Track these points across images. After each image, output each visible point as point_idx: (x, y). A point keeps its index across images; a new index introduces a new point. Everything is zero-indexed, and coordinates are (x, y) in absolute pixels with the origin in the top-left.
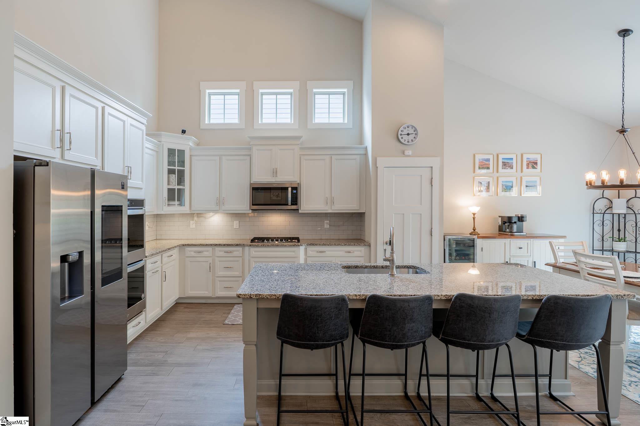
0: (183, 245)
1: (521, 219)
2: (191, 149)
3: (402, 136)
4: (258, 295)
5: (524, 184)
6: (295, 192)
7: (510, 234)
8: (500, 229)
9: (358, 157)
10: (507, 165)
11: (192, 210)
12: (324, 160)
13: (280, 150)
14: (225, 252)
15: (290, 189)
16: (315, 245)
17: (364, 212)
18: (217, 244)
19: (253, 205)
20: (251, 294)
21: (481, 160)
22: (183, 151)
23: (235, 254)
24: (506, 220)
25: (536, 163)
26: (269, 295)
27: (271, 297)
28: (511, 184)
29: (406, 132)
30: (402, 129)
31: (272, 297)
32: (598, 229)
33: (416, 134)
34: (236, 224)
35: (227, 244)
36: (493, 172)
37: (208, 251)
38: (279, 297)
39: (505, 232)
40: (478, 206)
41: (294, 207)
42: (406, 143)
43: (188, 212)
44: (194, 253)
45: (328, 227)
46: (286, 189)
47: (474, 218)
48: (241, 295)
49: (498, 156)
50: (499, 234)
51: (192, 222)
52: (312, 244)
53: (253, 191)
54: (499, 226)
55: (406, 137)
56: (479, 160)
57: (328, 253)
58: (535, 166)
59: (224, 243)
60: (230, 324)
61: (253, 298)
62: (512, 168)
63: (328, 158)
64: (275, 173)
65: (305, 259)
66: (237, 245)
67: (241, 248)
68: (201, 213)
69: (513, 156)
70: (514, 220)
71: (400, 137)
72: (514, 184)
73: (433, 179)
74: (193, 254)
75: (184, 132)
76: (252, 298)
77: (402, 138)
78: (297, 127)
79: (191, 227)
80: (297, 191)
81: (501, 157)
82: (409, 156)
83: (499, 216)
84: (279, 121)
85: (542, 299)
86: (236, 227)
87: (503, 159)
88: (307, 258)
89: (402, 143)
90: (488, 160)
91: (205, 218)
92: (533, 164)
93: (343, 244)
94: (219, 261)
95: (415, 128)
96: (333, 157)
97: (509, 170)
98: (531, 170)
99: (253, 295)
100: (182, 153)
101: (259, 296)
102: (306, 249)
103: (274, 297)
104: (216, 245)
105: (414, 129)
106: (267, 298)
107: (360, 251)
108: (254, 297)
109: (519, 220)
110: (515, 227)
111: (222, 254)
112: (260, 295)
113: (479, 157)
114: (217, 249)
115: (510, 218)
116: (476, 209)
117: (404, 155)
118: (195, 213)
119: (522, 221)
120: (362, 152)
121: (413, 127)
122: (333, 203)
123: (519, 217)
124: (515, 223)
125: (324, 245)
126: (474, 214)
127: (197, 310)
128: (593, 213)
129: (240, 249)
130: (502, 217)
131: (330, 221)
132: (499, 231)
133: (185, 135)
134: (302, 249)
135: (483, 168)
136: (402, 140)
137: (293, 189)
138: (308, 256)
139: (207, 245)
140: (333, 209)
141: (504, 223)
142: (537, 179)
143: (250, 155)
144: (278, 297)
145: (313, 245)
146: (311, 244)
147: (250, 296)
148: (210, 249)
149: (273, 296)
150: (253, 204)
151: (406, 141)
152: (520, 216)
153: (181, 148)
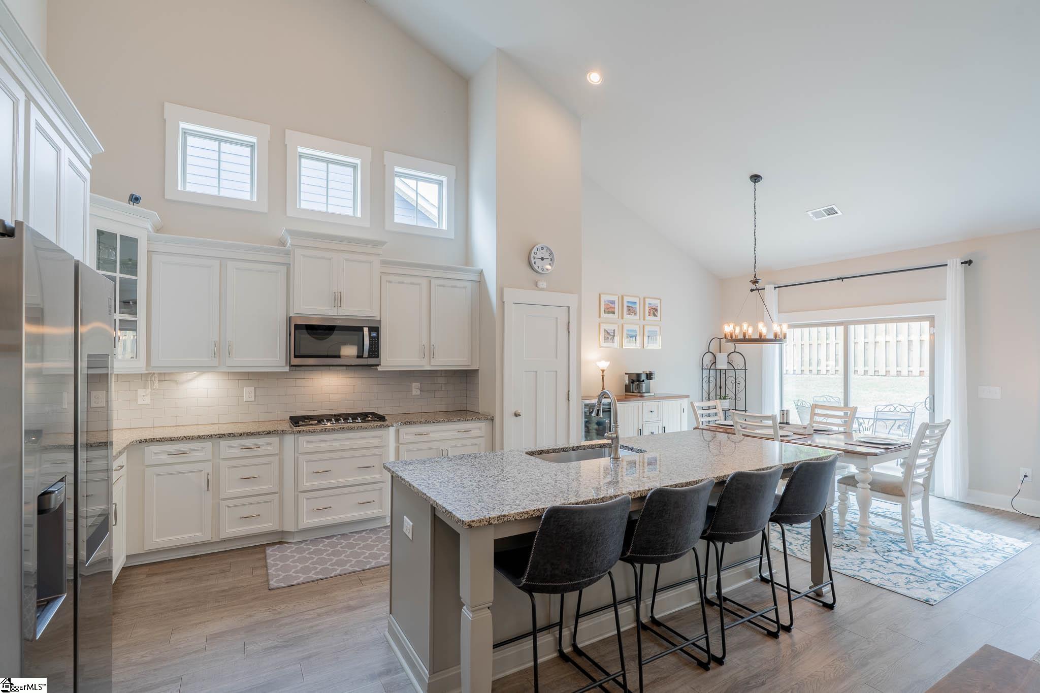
0: (140, 442)
1: (649, 376)
2: (149, 239)
3: (536, 260)
4: (501, 518)
5: (646, 334)
6: (374, 334)
7: (639, 394)
8: (627, 389)
9: (468, 285)
10: (631, 310)
11: (152, 365)
12: (419, 284)
13: (347, 260)
14: (241, 449)
15: (366, 330)
16: (413, 423)
17: (477, 368)
18: (224, 435)
19: (296, 357)
20: (490, 518)
21: (607, 302)
22: (134, 241)
23: (266, 449)
24: (635, 378)
25: (656, 310)
26: (518, 514)
27: (521, 517)
28: (634, 334)
29: (539, 255)
30: (535, 250)
31: (523, 517)
32: (705, 386)
33: (551, 260)
34: (248, 393)
35: (247, 433)
36: (618, 318)
37: (202, 450)
38: (534, 514)
39: (633, 392)
40: (607, 361)
41: (372, 361)
42: (539, 270)
43: (144, 371)
44: (169, 456)
45: (419, 393)
46: (360, 329)
47: (603, 376)
48: (473, 521)
49: (622, 297)
50: (626, 395)
51: (141, 392)
52: (408, 421)
53: (296, 331)
54: (626, 386)
55: (539, 262)
56: (605, 302)
57: (433, 436)
58: (655, 313)
59: (240, 431)
60: (284, 586)
61: (494, 523)
62: (635, 314)
63: (424, 282)
64: (338, 299)
65: (396, 447)
66: (269, 433)
67: (278, 438)
68: (170, 373)
69: (636, 300)
70: (643, 377)
71: (533, 261)
72: (638, 334)
73: (570, 324)
74: (164, 458)
75: (135, 199)
76: (491, 524)
77: (535, 263)
78: (368, 225)
79: (140, 402)
80: (378, 334)
81: (626, 299)
82: (542, 289)
83: (626, 373)
84: (331, 209)
85: (793, 468)
86: (249, 400)
87: (627, 302)
88: (399, 447)
89: (533, 270)
90: (613, 302)
91: (176, 382)
92: (654, 311)
93: (455, 420)
94: (229, 468)
95: (550, 250)
96: (434, 282)
97: (633, 317)
98: (653, 318)
99: (493, 518)
100: (130, 243)
101: (504, 519)
102: (398, 431)
103: (526, 516)
104: (222, 436)
105: (549, 252)
106: (516, 519)
107: (480, 428)
108: (496, 522)
109: (647, 378)
110: (644, 385)
111: (236, 452)
112: (504, 516)
113: (605, 298)
114: (224, 443)
115: (639, 375)
116: (604, 365)
117: (537, 286)
118: (154, 374)
119: (651, 378)
120: (474, 277)
121: (548, 249)
122: (432, 355)
123: (647, 374)
124: (643, 381)
125: (427, 422)
126: (603, 371)
127: (185, 573)
128: (702, 369)
129: (275, 440)
130: (630, 375)
131: (421, 384)
132: (626, 392)
133: (136, 207)
134: (392, 430)
135: (608, 312)
136: (535, 266)
137: (371, 329)
138: (400, 442)
139: (199, 437)
140: (432, 364)
141: (633, 382)
142: (657, 329)
143: (288, 265)
144: (531, 515)
145: (410, 423)
146: (406, 423)
147: (489, 522)
148: (207, 445)
149: (525, 514)
150: (296, 354)
151: (540, 268)
152: (648, 372)
153: (130, 233)
